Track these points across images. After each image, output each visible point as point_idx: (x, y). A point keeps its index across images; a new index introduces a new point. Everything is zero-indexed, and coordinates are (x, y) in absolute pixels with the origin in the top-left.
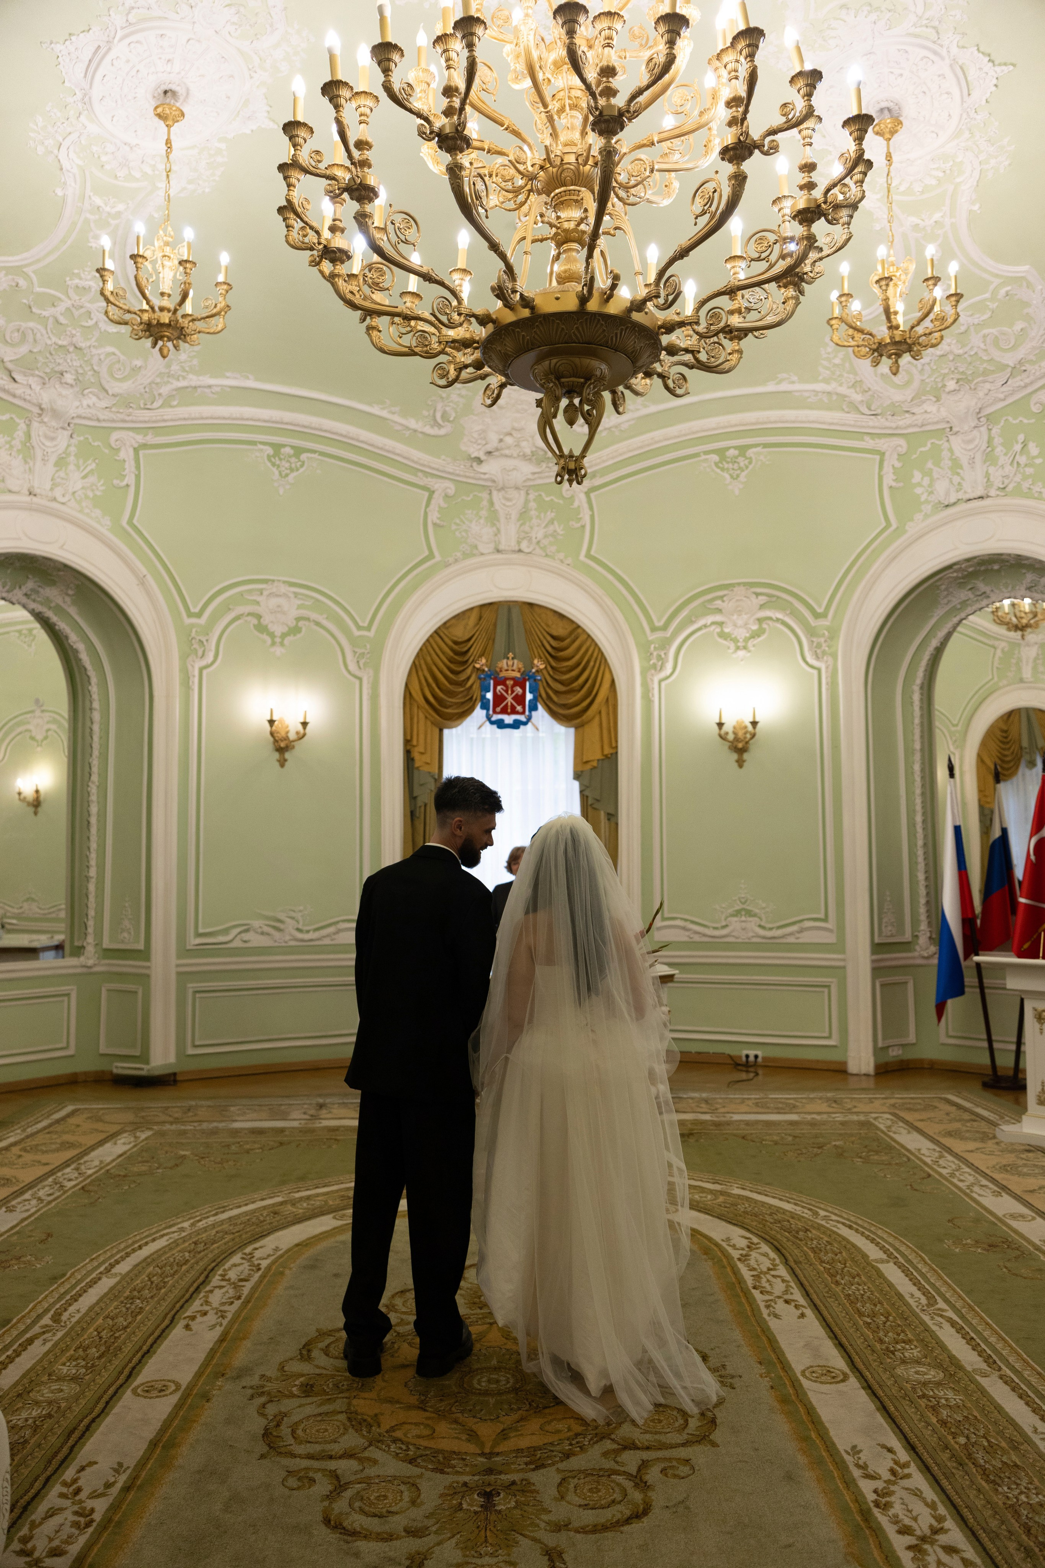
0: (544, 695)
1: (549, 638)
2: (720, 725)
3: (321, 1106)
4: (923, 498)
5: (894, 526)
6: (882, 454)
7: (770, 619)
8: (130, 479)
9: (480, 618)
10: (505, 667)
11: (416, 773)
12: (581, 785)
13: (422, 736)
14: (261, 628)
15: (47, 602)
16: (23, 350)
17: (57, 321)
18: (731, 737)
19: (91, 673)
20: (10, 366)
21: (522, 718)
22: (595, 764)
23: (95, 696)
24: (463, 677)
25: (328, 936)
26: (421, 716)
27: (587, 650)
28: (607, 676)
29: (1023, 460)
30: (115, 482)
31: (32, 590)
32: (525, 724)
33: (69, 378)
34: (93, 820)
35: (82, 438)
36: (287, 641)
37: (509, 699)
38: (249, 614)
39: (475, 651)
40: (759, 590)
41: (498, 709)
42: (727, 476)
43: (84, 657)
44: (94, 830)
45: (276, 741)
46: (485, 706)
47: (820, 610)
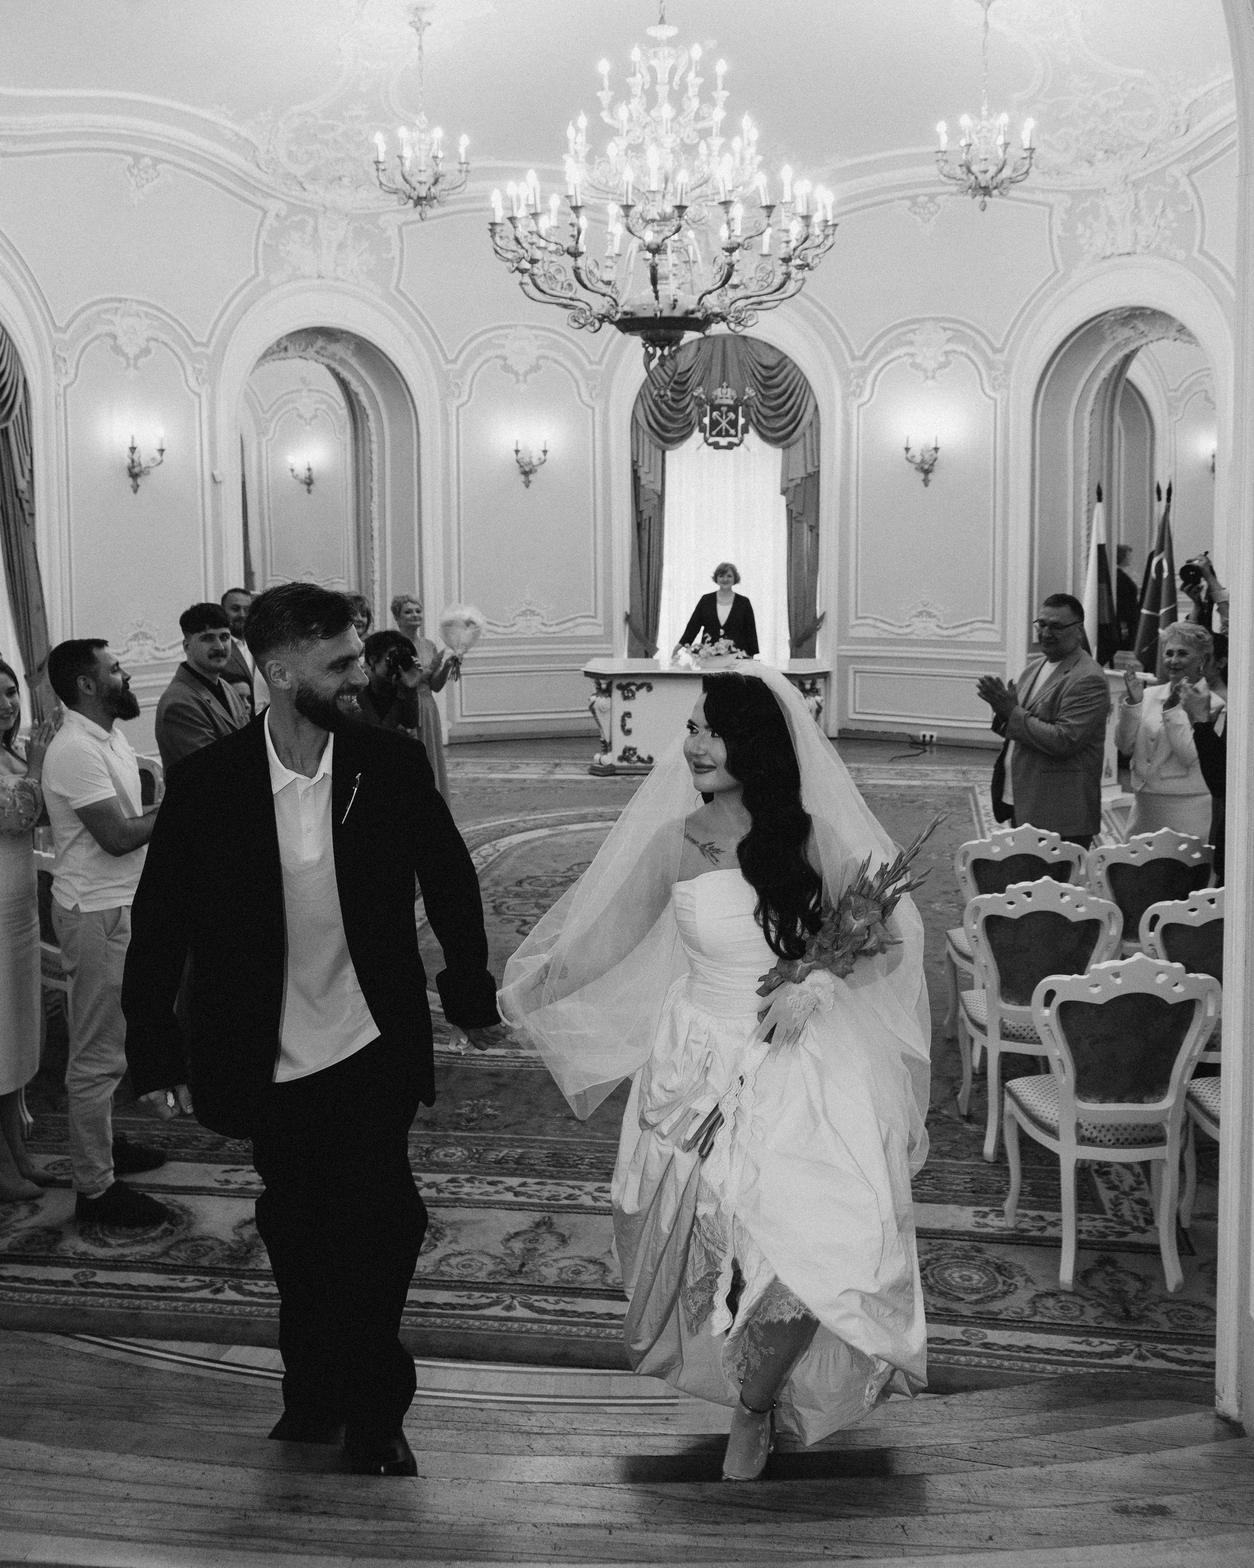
0: (754, 419)
1: (759, 368)
2: (907, 449)
3: (557, 765)
4: (1086, 248)
5: (1061, 272)
6: (1051, 207)
7: (954, 351)
8: (396, 252)
9: (699, 349)
10: (720, 395)
11: (642, 490)
12: (787, 500)
13: (646, 460)
14: (507, 368)
15: (332, 356)
16: (310, 166)
17: (335, 141)
18: (918, 459)
19: (369, 411)
20: (301, 179)
21: (735, 440)
22: (799, 481)
23: (373, 431)
24: (683, 404)
25: (568, 629)
26: (647, 440)
27: (794, 378)
28: (811, 402)
29: (1162, 223)
30: (384, 255)
31: (322, 348)
32: (738, 445)
33: (346, 181)
34: (376, 534)
35: (357, 224)
36: (530, 378)
37: (724, 424)
38: (496, 357)
39: (695, 379)
40: (947, 325)
41: (714, 433)
42: (919, 219)
43: (364, 399)
44: (376, 542)
45: (521, 467)
46: (702, 430)
47: (998, 346)
